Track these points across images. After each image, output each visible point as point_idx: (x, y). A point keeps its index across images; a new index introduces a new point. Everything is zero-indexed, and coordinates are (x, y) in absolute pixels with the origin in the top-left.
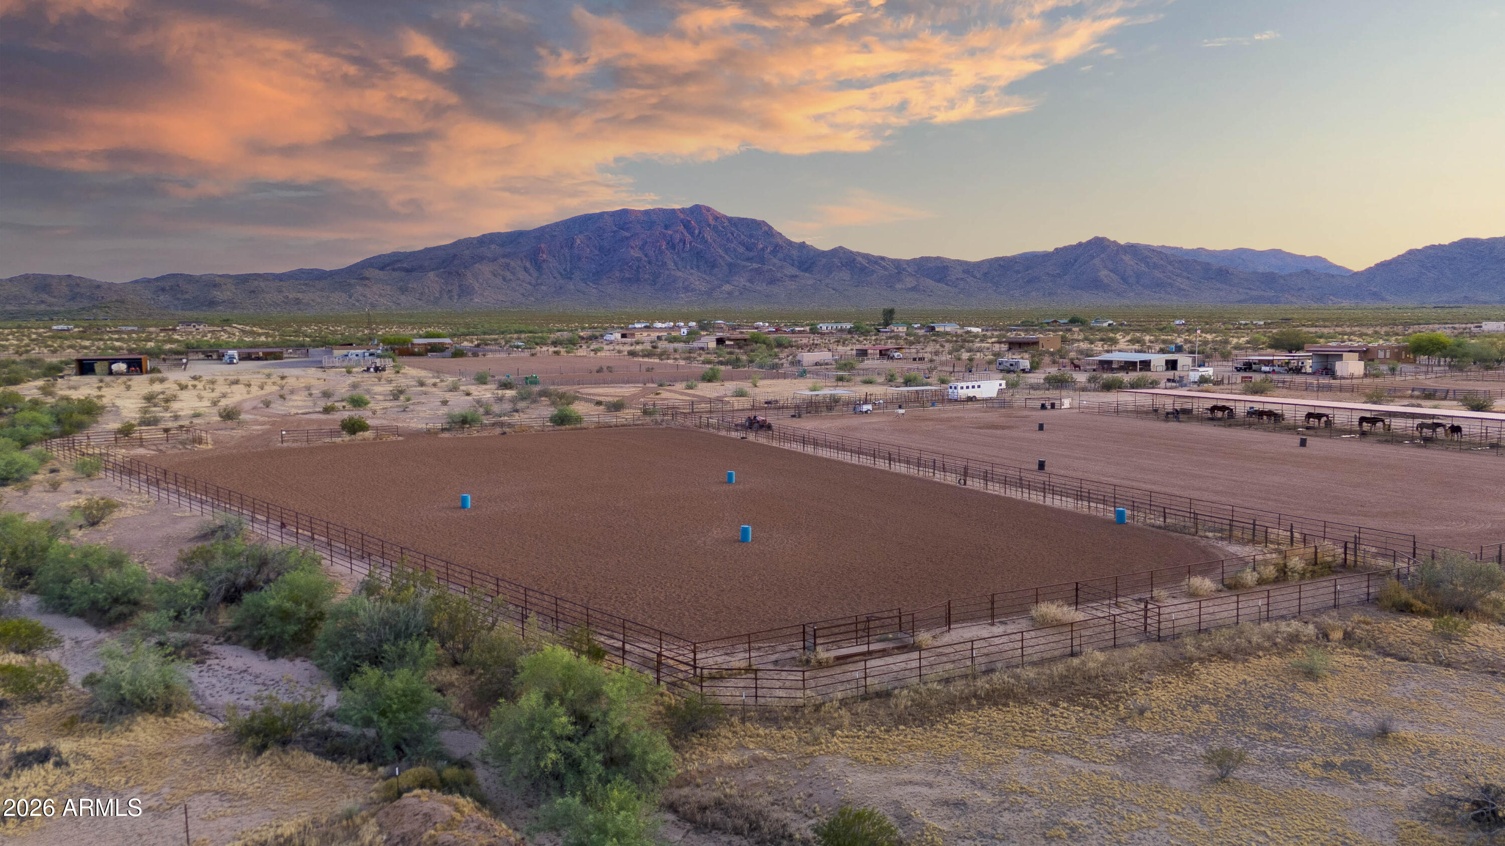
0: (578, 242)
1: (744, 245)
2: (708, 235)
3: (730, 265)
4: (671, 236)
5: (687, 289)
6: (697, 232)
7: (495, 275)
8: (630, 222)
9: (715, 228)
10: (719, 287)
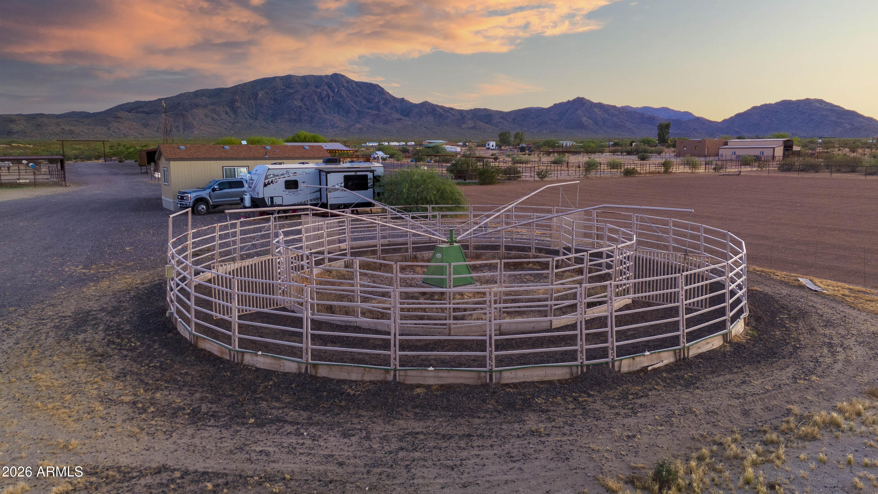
0: (260, 95)
1: (366, 99)
2: (344, 93)
3: (359, 112)
4: (320, 93)
5: (333, 126)
6: (336, 90)
7: (206, 116)
8: (293, 84)
9: (347, 89)
10: (353, 126)
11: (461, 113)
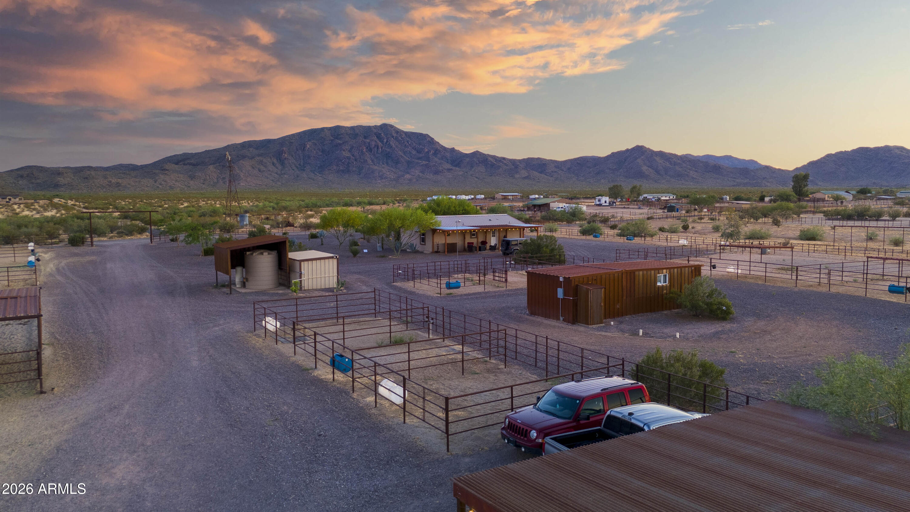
0: (308, 146)
1: (415, 149)
2: (393, 143)
3: (409, 163)
4: (369, 143)
5: (381, 177)
6: (385, 140)
7: (253, 168)
8: (342, 134)
9: (396, 139)
10: (402, 176)
11: (513, 162)
